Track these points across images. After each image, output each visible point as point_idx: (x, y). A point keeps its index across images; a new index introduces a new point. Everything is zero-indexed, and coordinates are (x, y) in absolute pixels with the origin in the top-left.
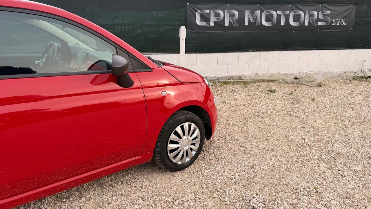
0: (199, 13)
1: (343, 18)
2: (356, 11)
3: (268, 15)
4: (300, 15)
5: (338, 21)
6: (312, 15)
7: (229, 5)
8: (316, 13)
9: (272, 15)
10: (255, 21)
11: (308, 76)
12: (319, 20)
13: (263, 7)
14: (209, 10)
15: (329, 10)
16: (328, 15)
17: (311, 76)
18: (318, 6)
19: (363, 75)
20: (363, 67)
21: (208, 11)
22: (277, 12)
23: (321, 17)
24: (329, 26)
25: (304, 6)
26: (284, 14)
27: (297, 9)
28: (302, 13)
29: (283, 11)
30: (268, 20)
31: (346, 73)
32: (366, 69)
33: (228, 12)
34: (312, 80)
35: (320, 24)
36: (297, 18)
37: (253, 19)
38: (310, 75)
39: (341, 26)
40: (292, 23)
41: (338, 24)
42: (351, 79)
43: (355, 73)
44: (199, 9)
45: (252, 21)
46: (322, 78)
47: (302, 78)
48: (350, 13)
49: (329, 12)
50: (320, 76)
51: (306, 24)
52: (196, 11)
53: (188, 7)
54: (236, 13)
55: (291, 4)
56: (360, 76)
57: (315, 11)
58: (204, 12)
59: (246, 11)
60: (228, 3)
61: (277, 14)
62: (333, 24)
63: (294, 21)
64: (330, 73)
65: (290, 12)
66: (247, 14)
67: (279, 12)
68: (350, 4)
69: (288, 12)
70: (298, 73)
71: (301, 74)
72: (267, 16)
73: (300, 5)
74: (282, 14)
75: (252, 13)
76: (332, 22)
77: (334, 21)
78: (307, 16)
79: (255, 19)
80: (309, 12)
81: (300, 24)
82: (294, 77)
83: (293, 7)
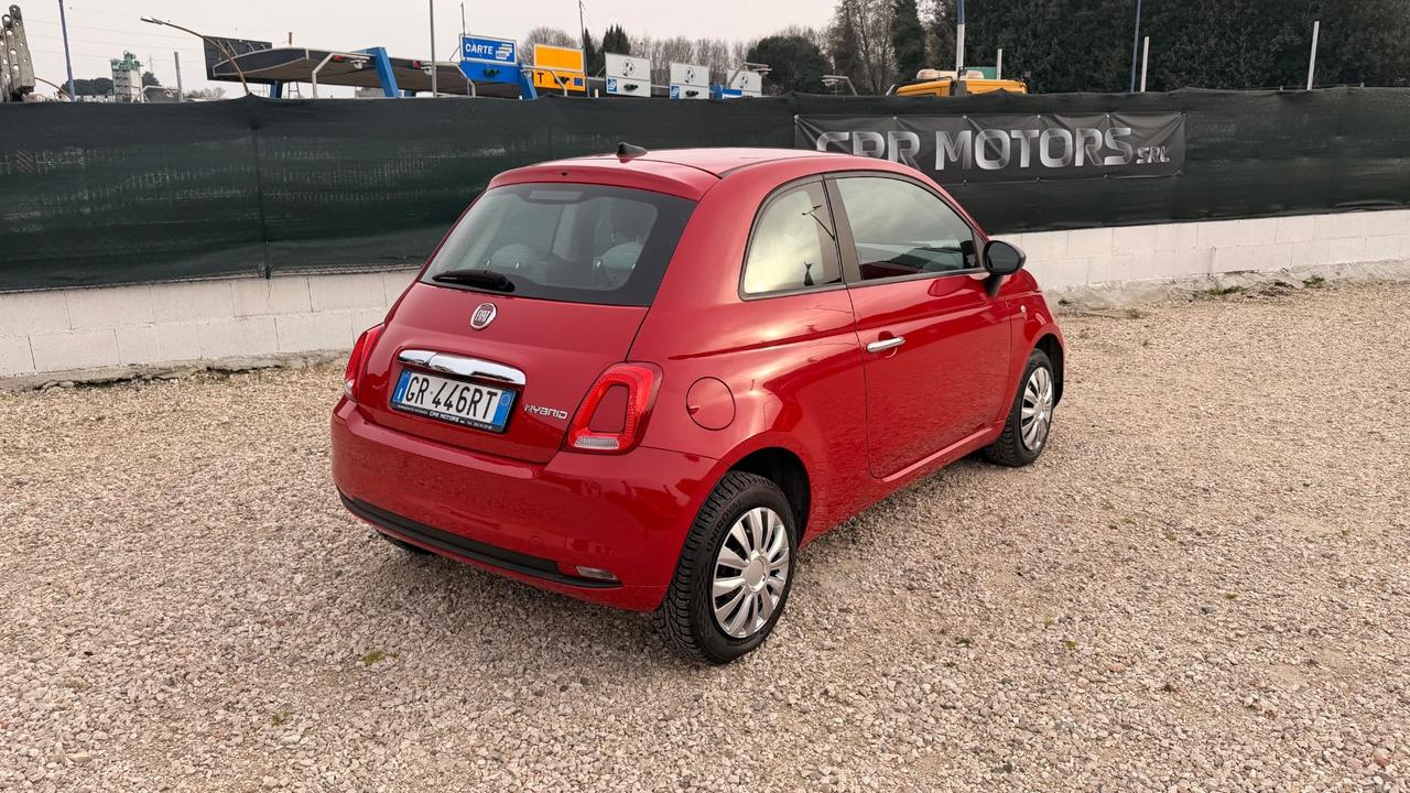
0: (824, 140)
1: (1160, 146)
2: (1186, 125)
3: (992, 144)
4: (1063, 140)
5: (1148, 152)
6: (1089, 140)
7: (895, 118)
8: (1098, 134)
9: (999, 143)
10: (961, 159)
11: (1090, 295)
12: (1106, 151)
13: (978, 123)
14: (847, 134)
15: (1128, 125)
16: (1125, 138)
17: (1098, 295)
18: (1102, 117)
19: (1214, 287)
20: (1210, 268)
21: (846, 136)
22: (1010, 135)
23: (1110, 144)
24: (1130, 167)
25: (1073, 116)
26: (1026, 137)
27: (1054, 123)
28: (1067, 135)
29: (1024, 129)
30: (990, 154)
31: (1174, 282)
32: (1218, 270)
33: (896, 136)
34: (1102, 305)
35: (1109, 161)
36: (1057, 149)
37: (956, 152)
38: (1094, 292)
39: (1156, 165)
40: (1046, 161)
41: (1150, 161)
42: (1191, 297)
43: (1195, 282)
44: (825, 131)
45: (953, 159)
46: (1125, 299)
47: (1078, 301)
48: (1173, 133)
49: (1128, 131)
50: (1118, 293)
51: (1079, 162)
52: (817, 136)
53: (796, 127)
54: (915, 139)
55: (1041, 113)
56: (1206, 289)
57: (1097, 128)
58: (836, 138)
59: (937, 133)
60: (895, 114)
61: (1012, 140)
62: (1139, 162)
63: (1052, 155)
64: (1140, 284)
65: (1040, 134)
66: (941, 139)
67: (1014, 134)
68: (1171, 110)
69: (1036, 133)
70: (1066, 289)
71: (1073, 291)
72: (987, 144)
73: (1062, 116)
74: (1022, 137)
75: (953, 137)
76: (1136, 157)
77: (1140, 152)
78: (1080, 142)
79: (960, 152)
80: (1083, 133)
81: (1064, 162)
82: (1060, 300)
83: (1047, 120)
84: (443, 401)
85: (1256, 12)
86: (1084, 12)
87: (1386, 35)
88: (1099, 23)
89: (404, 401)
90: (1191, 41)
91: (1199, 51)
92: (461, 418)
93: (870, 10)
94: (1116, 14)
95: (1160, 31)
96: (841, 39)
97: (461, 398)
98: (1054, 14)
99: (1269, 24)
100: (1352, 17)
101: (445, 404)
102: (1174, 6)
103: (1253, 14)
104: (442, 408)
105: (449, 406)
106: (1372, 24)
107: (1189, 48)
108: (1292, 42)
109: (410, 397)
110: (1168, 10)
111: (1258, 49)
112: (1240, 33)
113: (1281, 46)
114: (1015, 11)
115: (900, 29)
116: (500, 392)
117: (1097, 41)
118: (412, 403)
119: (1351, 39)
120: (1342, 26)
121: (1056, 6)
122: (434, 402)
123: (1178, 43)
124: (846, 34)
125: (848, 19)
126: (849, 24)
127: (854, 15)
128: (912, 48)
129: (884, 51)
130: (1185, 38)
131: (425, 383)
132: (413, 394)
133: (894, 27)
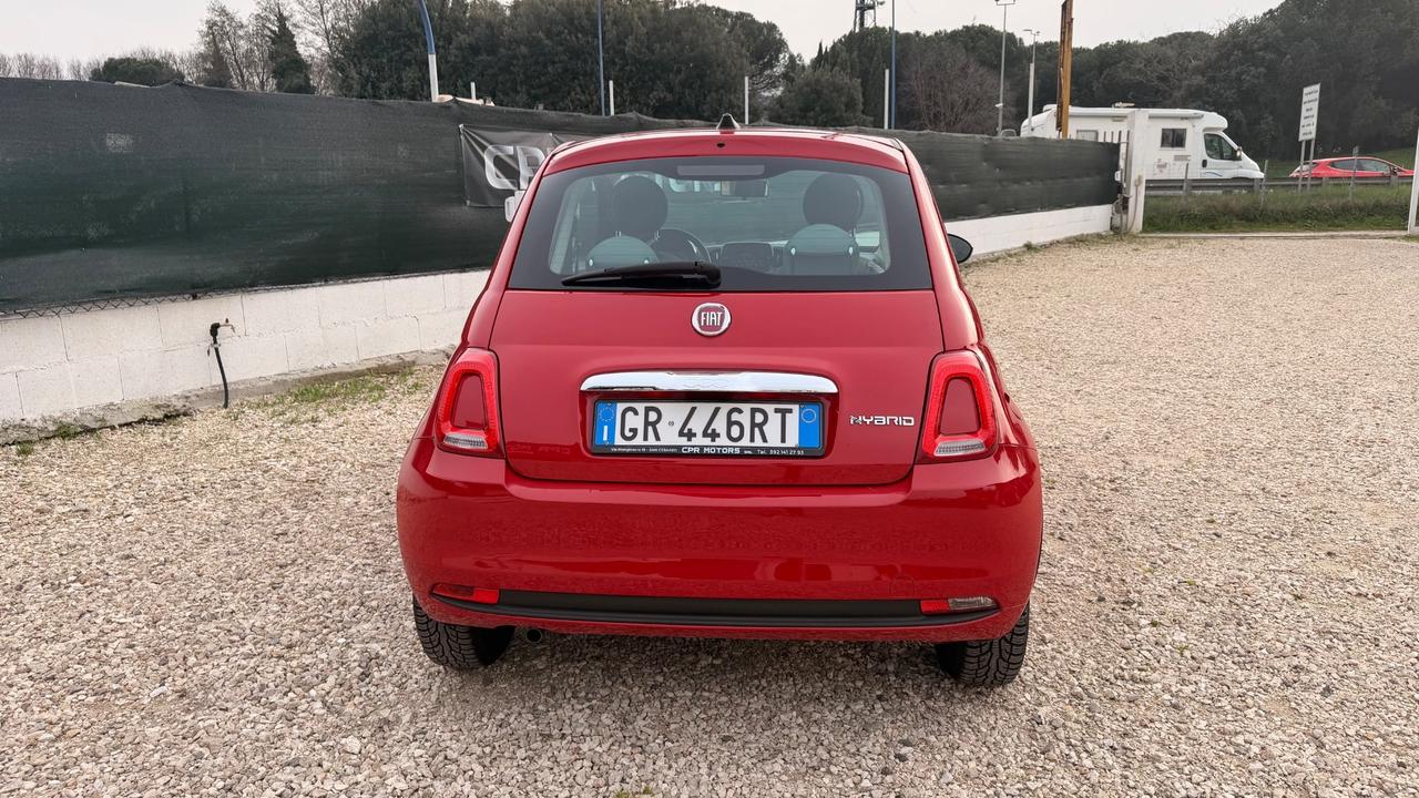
0: (490, 153)
84: (698, 432)
85: (634, 69)
86: (484, 57)
87: (732, 97)
88: (500, 69)
90: (584, 92)
91: (592, 102)
92: (743, 448)
93: (241, 37)
94: (515, 62)
95: (557, 80)
96: (208, 65)
97: (730, 424)
98: (456, 56)
99: (644, 82)
100: (707, 79)
101: (705, 434)
102: (566, 58)
103: (631, 71)
104: (699, 440)
105: (711, 435)
106: (722, 88)
107: (583, 98)
108: (665, 97)
109: (628, 434)
110: (560, 62)
111: (639, 103)
112: (623, 88)
113: (659, 100)
114: (416, 50)
115: (279, 60)
116: (795, 408)
117: (500, 86)
118: (638, 442)
119: (708, 98)
120: (700, 87)
121: (457, 49)
122: (681, 434)
123: (573, 93)
124: (216, 61)
125: (215, 44)
126: (217, 50)
127: (222, 41)
128: (296, 81)
129: (262, 82)
130: (578, 89)
131: (651, 413)
132: (634, 430)
133: (272, 57)
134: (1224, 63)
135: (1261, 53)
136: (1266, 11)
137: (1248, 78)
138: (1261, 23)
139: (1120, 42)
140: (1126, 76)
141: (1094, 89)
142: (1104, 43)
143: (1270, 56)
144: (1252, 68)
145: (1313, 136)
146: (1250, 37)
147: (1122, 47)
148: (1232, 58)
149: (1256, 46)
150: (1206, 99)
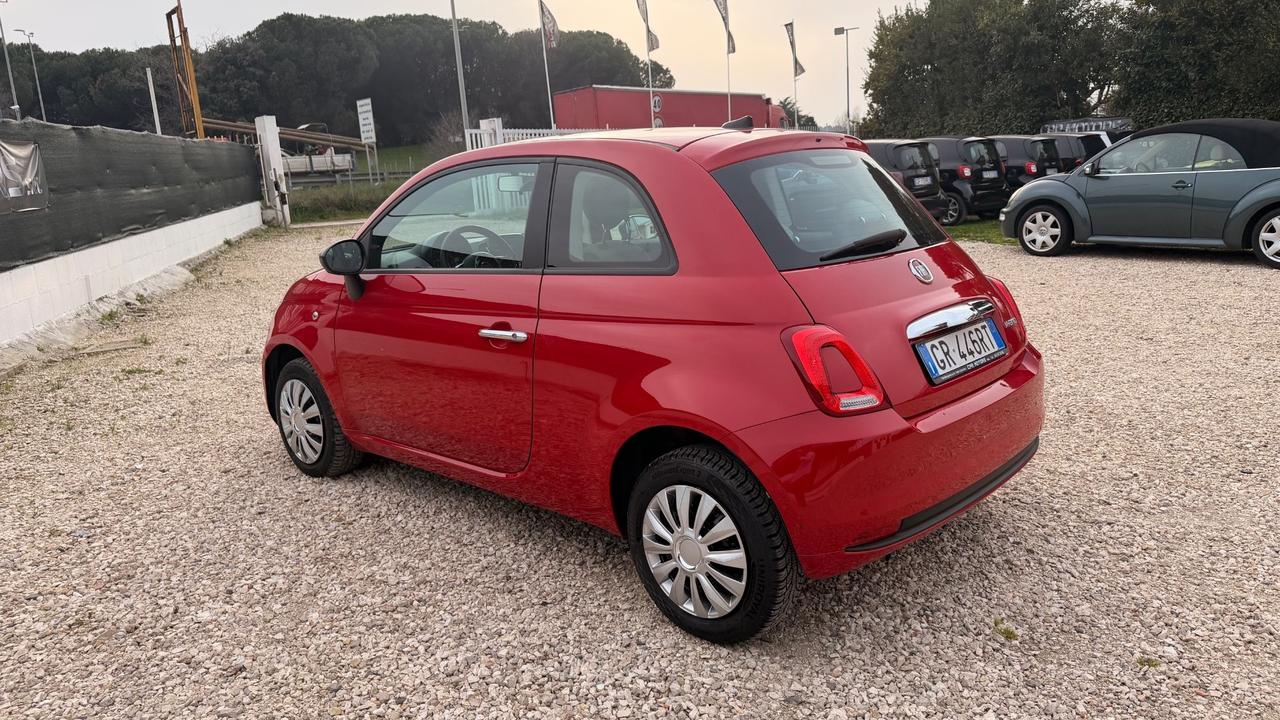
1: (36, 177)
11: (47, 339)
15: (11, 154)
16: (14, 168)
17: (51, 337)
46: (69, 338)
49: (13, 160)
77: (27, 183)
84: (966, 352)
89: (941, 372)
92: (986, 357)
97: (973, 342)
101: (969, 354)
105: (971, 353)
109: (942, 365)
116: (986, 324)
118: (948, 369)
122: (961, 357)
131: (944, 346)
132: (942, 361)
134: (221, 76)
135: (251, 69)
136: (245, 32)
137: (246, 90)
138: (245, 42)
139: (107, 50)
140: (125, 82)
141: (92, 93)
142: (90, 49)
143: (259, 72)
144: (246, 82)
145: (374, 140)
146: (239, 54)
147: (109, 55)
148: (227, 72)
149: (245, 63)
150: (213, 107)
